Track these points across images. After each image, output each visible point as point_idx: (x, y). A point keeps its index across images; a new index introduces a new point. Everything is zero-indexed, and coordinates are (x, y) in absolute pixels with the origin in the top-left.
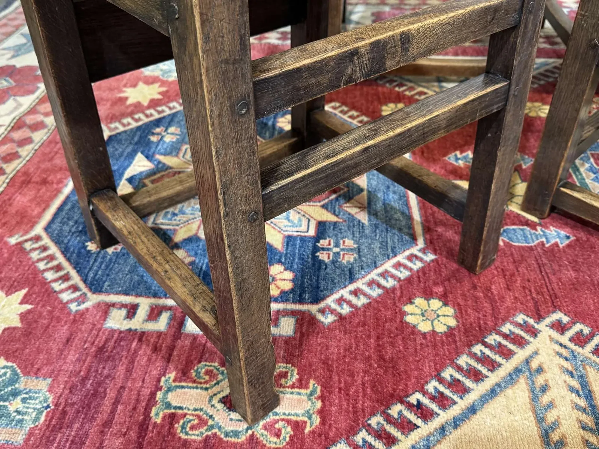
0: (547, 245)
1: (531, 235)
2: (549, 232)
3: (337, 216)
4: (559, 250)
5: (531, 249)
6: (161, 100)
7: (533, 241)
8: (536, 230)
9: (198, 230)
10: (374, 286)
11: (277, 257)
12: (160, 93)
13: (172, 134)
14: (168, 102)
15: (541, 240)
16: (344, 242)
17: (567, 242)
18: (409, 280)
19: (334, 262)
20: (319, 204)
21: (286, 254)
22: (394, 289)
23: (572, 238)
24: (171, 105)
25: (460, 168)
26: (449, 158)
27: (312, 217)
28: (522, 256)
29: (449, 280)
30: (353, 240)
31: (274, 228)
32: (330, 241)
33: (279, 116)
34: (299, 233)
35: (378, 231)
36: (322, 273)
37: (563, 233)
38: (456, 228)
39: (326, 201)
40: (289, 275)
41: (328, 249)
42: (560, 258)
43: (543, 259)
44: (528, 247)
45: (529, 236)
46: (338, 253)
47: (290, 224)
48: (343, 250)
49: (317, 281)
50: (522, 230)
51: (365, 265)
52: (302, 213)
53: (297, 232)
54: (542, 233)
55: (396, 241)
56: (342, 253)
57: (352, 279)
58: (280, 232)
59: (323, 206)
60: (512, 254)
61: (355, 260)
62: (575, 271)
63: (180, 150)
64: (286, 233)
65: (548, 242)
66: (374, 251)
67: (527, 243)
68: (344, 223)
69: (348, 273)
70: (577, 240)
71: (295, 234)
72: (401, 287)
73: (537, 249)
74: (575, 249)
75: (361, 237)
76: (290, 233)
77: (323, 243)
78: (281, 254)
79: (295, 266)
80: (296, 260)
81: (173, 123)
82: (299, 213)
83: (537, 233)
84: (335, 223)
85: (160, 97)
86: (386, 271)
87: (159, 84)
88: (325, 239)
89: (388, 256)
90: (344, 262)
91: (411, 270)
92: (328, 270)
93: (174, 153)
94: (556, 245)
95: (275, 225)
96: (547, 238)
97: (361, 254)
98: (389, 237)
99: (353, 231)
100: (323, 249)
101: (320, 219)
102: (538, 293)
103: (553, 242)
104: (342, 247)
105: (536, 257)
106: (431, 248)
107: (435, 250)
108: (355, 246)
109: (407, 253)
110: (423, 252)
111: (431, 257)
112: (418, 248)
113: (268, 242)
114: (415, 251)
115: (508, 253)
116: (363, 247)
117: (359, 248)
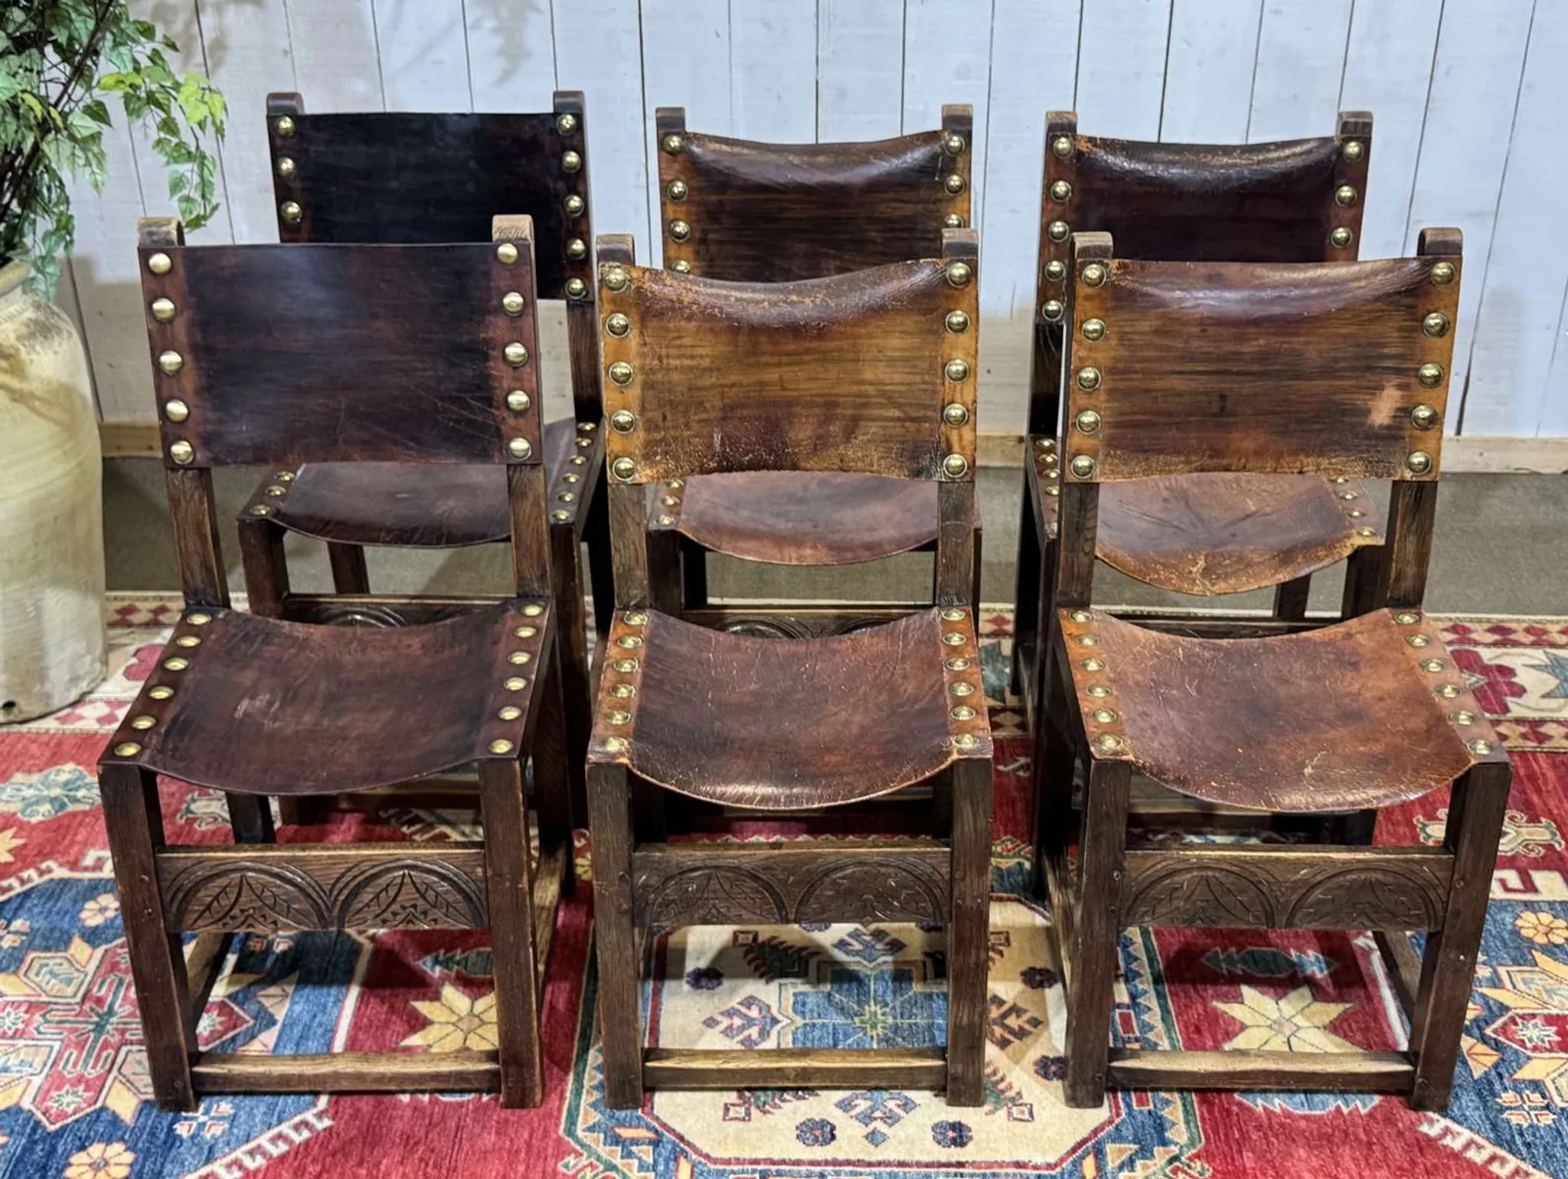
0: (484, 1100)
4: (495, 1106)
5: (461, 1105)
6: (10, 864)
9: (21, 1097)
10: (235, 1168)
11: (120, 1133)
12: (10, 851)
13: (16, 933)
14: (21, 870)
16: (218, 1106)
18: (282, 1158)
19: (193, 1137)
21: (134, 1127)
22: (258, 1170)
24: (25, 875)
26: (423, 963)
28: (444, 1116)
29: (334, 1155)
30: (232, 1102)
31: (129, 1089)
32: (200, 1106)
36: (173, 1152)
39: (217, 1042)
40: (129, 1157)
41: (193, 1119)
42: (491, 1117)
43: (468, 1119)
44: (457, 1103)
46: (204, 1124)
48: (213, 1118)
49: (163, 1165)
51: (233, 1139)
56: (209, 1123)
57: (209, 1160)
58: (135, 1095)
59: (209, 1052)
60: (432, 1115)
61: (223, 1132)
62: (498, 1133)
63: (22, 961)
64: (144, 1097)
66: (254, 1119)
67: (460, 1096)
69: (206, 1152)
72: (267, 1169)
73: (468, 1105)
76: (149, 1097)
78: (127, 1127)
79: (140, 1145)
80: (145, 1136)
81: (20, 913)
85: (10, 858)
86: (259, 1147)
87: (13, 830)
89: (270, 1124)
90: (208, 1136)
91: (291, 1142)
92: (182, 1149)
93: (12, 969)
95: (132, 1084)
97: (235, 1123)
100: (187, 1119)
102: (435, 1166)
104: (212, 1114)
106: (332, 1111)
107: (336, 1113)
108: (232, 1112)
109: (297, 1119)
110: (320, 1116)
111: (327, 1122)
112: (315, 1111)
113: (114, 1113)
114: (309, 1116)
115: (428, 1112)
116: (242, 1113)
117: (235, 1115)
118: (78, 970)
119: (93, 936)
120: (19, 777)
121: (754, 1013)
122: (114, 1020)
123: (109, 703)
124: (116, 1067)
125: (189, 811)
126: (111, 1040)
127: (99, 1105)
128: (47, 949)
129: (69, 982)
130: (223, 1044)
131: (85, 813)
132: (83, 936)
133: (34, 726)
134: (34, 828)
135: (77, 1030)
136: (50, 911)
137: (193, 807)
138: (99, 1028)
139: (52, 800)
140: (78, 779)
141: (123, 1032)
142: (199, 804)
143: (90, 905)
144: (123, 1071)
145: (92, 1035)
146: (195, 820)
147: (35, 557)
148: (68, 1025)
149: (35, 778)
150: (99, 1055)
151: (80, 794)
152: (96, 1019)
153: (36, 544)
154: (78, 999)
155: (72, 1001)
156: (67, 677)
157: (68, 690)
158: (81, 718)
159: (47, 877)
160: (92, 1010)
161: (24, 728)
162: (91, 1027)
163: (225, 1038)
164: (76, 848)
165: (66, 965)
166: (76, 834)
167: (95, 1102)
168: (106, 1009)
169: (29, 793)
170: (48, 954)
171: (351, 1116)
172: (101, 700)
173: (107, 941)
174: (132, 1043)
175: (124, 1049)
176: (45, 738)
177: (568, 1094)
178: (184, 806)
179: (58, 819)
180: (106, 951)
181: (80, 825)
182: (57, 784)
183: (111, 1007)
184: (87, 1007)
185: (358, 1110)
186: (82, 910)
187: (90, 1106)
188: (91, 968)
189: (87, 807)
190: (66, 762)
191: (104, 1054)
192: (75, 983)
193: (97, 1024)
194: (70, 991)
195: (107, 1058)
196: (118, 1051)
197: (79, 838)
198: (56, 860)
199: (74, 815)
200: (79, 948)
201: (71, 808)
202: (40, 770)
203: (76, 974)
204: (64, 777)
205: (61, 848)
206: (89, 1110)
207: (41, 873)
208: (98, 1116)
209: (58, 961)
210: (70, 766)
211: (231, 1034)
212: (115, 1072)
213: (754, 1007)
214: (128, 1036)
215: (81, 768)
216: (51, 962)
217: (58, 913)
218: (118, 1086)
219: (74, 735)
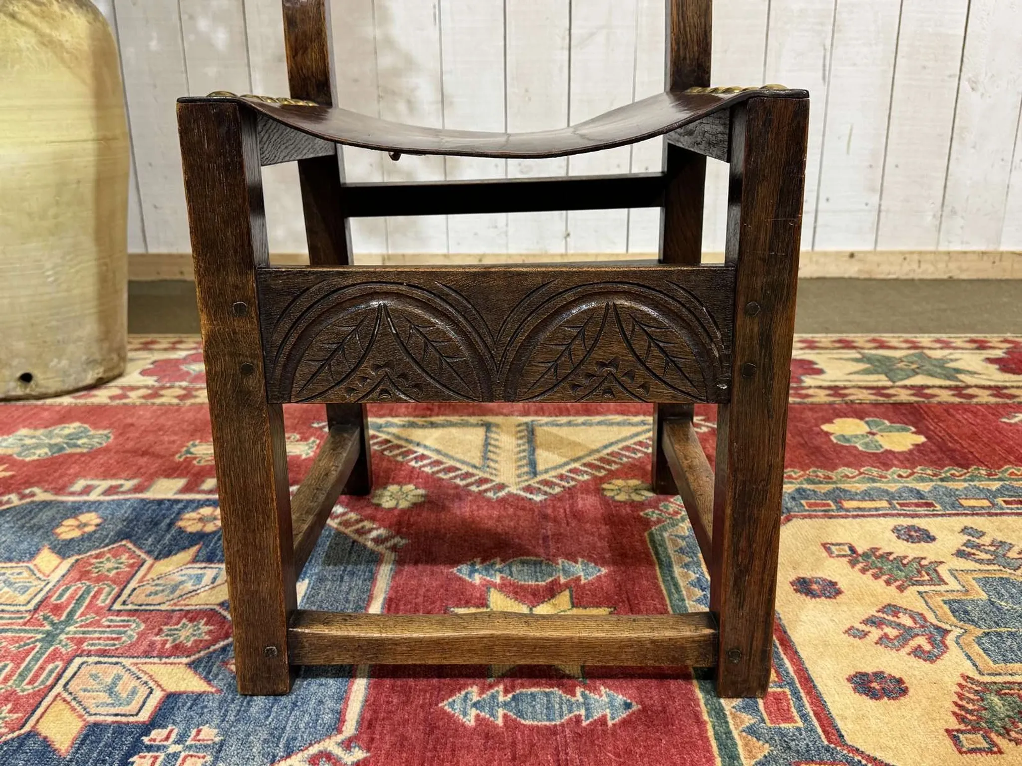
0: (584, 724)
1: (561, 704)
2: (597, 697)
3: (209, 682)
4: (604, 732)
5: (553, 731)
7: (561, 716)
8: (574, 695)
15: (577, 713)
16: (199, 732)
17: (624, 715)
20: (185, 660)
21: (71, 761)
23: (636, 707)
25: (473, 586)
26: (459, 571)
27: (159, 686)
28: (532, 745)
30: (218, 726)
31: (73, 709)
32: (171, 731)
33: (189, 509)
34: (118, 718)
35: (275, 709)
37: (620, 698)
38: (428, 695)
39: (202, 653)
41: (159, 748)
42: (602, 747)
43: (569, 751)
44: (547, 728)
45: (557, 706)
46: (175, 755)
47: (110, 701)
48: (190, 747)
50: (547, 694)
52: (145, 678)
53: (116, 715)
54: (581, 700)
55: (302, 726)
56: (183, 754)
58: (81, 716)
59: (189, 665)
60: (514, 744)
64: (92, 719)
65: (587, 717)
66: (250, 748)
67: (549, 720)
68: (217, 696)
70: (644, 710)
71: (110, 719)
73: (563, 731)
74: (635, 729)
75: (238, 720)
76: (99, 718)
77: (157, 734)
82: (138, 678)
83: (573, 699)
84: (198, 697)
87: (5, 466)
88: (164, 727)
89: (274, 757)
94: (603, 721)
95: (79, 702)
96: (587, 710)
97: (222, 754)
98: (292, 718)
99: (227, 711)
100: (149, 748)
101: (172, 688)
103: (596, 715)
104: (189, 742)
105: (556, 748)
106: (365, 737)
107: (372, 740)
108: (217, 739)
109: (314, 750)
110: (347, 745)
111: (359, 754)
112: (340, 738)
113: (45, 738)
114: (331, 745)
115: (508, 740)
116: (232, 740)
117: (222, 744)
118: (39, 579)
119: (63, 549)
120: (23, 432)
121: (907, 621)
122: (72, 628)
123: (123, 388)
124: (62, 681)
125: (188, 452)
126: (63, 650)
127: (27, 728)
128: (10, 560)
129: (24, 590)
130: (210, 656)
131: (82, 455)
132: (53, 549)
133: (49, 401)
134: (24, 464)
135: (20, 639)
136: (23, 526)
137: (193, 450)
138: (50, 638)
139: (51, 446)
140: (82, 432)
141: (80, 641)
142: (197, 448)
143: (71, 522)
144: (71, 687)
145: (39, 645)
146: (195, 458)
147: (56, 216)
148: (9, 634)
149: (40, 432)
150: (42, 668)
151: (80, 442)
152: (48, 628)
153: (58, 203)
154: (31, 607)
155: (23, 608)
156: (84, 358)
157: (85, 371)
158: (95, 396)
159: (28, 500)
160: (46, 618)
161: (40, 402)
162: (39, 636)
163: (212, 648)
164: (66, 479)
165: (26, 574)
166: (69, 468)
167: (23, 726)
168: (63, 618)
169: (28, 441)
170: (9, 565)
171: (394, 745)
172: (116, 387)
173: (79, 552)
174: (89, 654)
175: (78, 661)
176: (58, 409)
177: (706, 717)
178: (185, 449)
179: (53, 458)
180: (77, 561)
181: (75, 462)
182: (60, 436)
183: (71, 614)
184: (40, 615)
185: (404, 738)
186: (59, 525)
187: (12, 731)
188: (55, 577)
189: (85, 451)
190: (72, 421)
191: (50, 666)
192: (32, 591)
193: (48, 633)
194: (22, 599)
195: (51, 671)
196: (69, 662)
197: (72, 471)
198: (42, 487)
199: (71, 455)
200: (47, 560)
201: (69, 451)
202: (46, 427)
203: (35, 583)
204: (67, 432)
205: (50, 479)
206: (10, 736)
207: (23, 497)
208: (21, 745)
209: (18, 570)
210: (77, 424)
211: (222, 644)
212: (58, 688)
213: (901, 615)
214: (85, 646)
215: (86, 426)
216: (9, 572)
217: (31, 528)
218: (60, 704)
219: (85, 405)
